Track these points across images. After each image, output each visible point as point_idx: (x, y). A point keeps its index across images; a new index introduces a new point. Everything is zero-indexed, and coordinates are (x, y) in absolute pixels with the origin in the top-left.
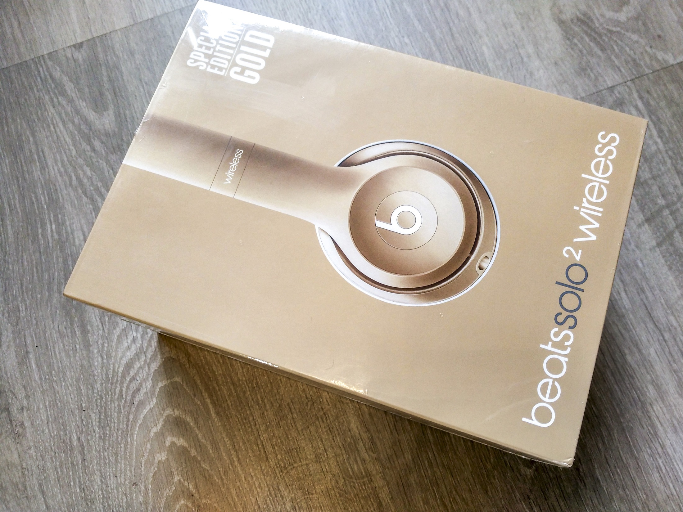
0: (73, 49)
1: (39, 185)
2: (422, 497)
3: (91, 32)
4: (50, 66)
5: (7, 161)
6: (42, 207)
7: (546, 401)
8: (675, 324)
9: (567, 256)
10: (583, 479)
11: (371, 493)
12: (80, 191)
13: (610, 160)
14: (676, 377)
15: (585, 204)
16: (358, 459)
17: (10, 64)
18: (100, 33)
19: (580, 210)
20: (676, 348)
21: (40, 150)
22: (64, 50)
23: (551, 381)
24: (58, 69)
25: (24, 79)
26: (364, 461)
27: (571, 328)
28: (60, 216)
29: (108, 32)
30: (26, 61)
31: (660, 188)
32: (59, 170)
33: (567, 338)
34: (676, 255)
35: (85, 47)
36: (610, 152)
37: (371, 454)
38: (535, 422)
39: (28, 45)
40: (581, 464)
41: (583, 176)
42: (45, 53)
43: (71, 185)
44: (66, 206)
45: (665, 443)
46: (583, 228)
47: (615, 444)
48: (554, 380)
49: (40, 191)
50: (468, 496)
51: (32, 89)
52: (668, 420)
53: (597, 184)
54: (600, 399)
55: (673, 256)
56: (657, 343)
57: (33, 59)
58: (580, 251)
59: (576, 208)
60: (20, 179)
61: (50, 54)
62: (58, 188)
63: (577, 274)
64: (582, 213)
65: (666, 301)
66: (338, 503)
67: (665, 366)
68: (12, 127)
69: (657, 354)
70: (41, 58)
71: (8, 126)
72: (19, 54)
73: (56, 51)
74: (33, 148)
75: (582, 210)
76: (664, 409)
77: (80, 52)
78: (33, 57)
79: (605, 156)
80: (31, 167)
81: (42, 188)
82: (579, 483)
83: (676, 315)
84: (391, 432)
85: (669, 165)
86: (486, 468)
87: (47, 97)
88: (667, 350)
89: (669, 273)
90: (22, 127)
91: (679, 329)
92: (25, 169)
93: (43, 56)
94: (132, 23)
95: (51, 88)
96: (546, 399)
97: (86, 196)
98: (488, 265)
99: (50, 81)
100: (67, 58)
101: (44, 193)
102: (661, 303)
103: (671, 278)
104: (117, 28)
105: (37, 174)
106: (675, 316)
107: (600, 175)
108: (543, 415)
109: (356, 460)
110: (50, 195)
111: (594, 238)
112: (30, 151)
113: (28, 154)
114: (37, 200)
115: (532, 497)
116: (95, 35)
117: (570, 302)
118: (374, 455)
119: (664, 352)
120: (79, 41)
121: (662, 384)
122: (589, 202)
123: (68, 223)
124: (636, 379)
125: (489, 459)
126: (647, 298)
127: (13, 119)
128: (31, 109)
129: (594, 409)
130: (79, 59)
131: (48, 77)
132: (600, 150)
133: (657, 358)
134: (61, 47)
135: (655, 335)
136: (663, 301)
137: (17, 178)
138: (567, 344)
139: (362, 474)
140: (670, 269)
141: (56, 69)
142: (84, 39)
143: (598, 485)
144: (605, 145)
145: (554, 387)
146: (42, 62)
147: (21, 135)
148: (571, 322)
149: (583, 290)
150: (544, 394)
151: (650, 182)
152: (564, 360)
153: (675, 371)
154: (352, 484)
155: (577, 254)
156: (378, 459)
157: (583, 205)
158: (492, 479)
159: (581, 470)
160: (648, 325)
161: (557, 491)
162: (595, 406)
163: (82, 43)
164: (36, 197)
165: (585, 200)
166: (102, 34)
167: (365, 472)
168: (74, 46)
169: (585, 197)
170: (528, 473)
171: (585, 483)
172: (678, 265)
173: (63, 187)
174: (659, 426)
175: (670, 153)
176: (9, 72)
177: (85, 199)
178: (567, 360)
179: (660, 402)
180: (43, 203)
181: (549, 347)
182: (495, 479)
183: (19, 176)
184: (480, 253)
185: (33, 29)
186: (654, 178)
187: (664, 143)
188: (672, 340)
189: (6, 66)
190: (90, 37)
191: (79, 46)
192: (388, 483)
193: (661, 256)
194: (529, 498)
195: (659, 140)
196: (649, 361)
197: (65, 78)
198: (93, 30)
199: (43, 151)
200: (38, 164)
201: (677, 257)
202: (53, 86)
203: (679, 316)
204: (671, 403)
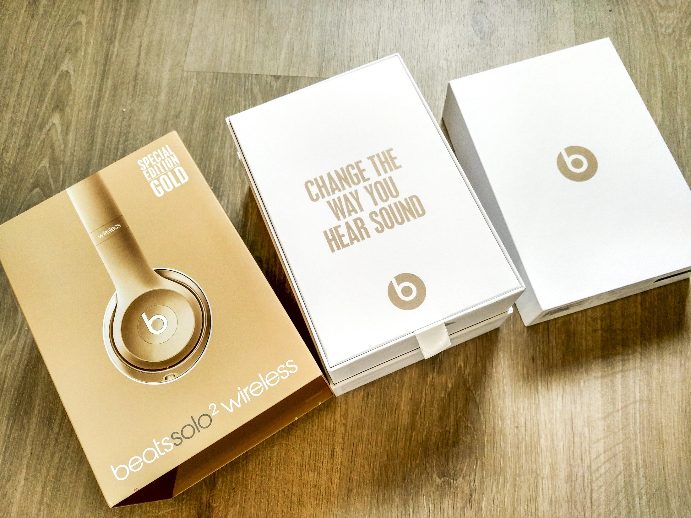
0: (273, 78)
1: (214, 158)
2: (361, 462)
3: (289, 71)
4: (253, 83)
5: (201, 133)
6: (210, 172)
7: (130, 468)
8: (587, 434)
9: (210, 408)
10: (472, 503)
11: (330, 443)
12: (238, 173)
13: (281, 379)
14: (569, 469)
15: (245, 391)
16: (333, 418)
17: (230, 71)
18: (295, 74)
19: (240, 391)
20: (579, 451)
21: (224, 135)
22: (267, 77)
23: (141, 460)
24: (258, 87)
25: (234, 85)
26: (336, 421)
27: (175, 444)
28: (218, 183)
29: (300, 76)
30: (240, 74)
31: (623, 339)
32: (231, 152)
33: (169, 447)
34: (611, 389)
35: (280, 80)
36: (285, 374)
37: (342, 419)
38: (115, 472)
39: (246, 64)
40: (475, 493)
41: (260, 375)
42: (255, 73)
43: (234, 166)
44: (225, 178)
45: (539, 508)
46: (231, 401)
47: (505, 491)
48: (143, 461)
49: (213, 161)
50: (391, 475)
51: (236, 93)
52: (549, 494)
53: (261, 385)
54: (509, 458)
55: (609, 389)
56: (567, 441)
57: (245, 74)
58: (218, 412)
59: (239, 388)
60: (204, 149)
61: (257, 75)
62: (225, 164)
63: (205, 421)
64: (239, 394)
65: (588, 417)
66: (308, 440)
67: (565, 458)
68: (214, 113)
69: (564, 449)
70: (250, 75)
71: (211, 111)
72: (238, 68)
73: (262, 75)
74: (221, 132)
75: (241, 392)
76: (550, 486)
77: (276, 81)
78: (246, 73)
79: (280, 374)
80: (215, 144)
81: (216, 161)
82: (468, 504)
83: (591, 429)
84: (361, 412)
85: (638, 327)
86: (411, 465)
87: (243, 102)
88: (572, 449)
89: (600, 399)
90: (219, 116)
91: (588, 439)
92: (211, 144)
93: (252, 75)
94: (318, 76)
95: (248, 98)
96: (130, 467)
97: (240, 177)
98: (171, 379)
99: (249, 93)
100: (267, 83)
101: (215, 163)
102: (584, 416)
103: (600, 403)
104: (307, 75)
105: (216, 150)
106: (589, 429)
107: (267, 382)
108: (122, 472)
109: (331, 419)
110: (218, 166)
111: (231, 411)
112: (218, 133)
113: (216, 134)
114: (209, 167)
115: (432, 497)
116: (291, 74)
117: (188, 432)
118: (344, 421)
119: (569, 450)
120: (279, 74)
121: (556, 469)
122: (248, 391)
123: (221, 189)
124: (541, 457)
125: (416, 460)
126: (575, 408)
127: (216, 108)
128: (230, 106)
129: (502, 462)
130: (273, 86)
131: (250, 90)
132: (281, 369)
133: (562, 451)
134: (265, 74)
135: (569, 435)
136: (586, 415)
137: (203, 147)
138: (166, 450)
139: (331, 428)
140: (603, 396)
141: (257, 87)
142: (282, 74)
143: (480, 512)
144: (286, 368)
145: (139, 464)
146: (250, 78)
147: (217, 120)
148: (178, 441)
149: (199, 432)
150: (132, 464)
151: (618, 332)
152: (157, 456)
153: (570, 465)
154: (322, 432)
155: (216, 411)
156: (345, 425)
157: (244, 390)
158: (412, 473)
159: (473, 497)
160: (567, 426)
161: (451, 502)
162: (504, 461)
163: (280, 76)
164: (209, 164)
165: (247, 388)
166: (296, 75)
167: (333, 429)
168: (274, 76)
169: (249, 386)
170: (437, 481)
171: (471, 506)
172: (609, 397)
173: (228, 164)
174: (541, 495)
175: (643, 319)
176: (227, 77)
177: (238, 179)
178: (158, 457)
179: (550, 480)
180: (212, 170)
181: (156, 444)
182: (413, 474)
183: (205, 146)
184: (174, 371)
185: (253, 54)
186: (622, 330)
187: (642, 310)
188: (579, 444)
189: (226, 72)
190: (287, 75)
191: (277, 78)
192: (344, 443)
193: (600, 385)
194: (430, 497)
195: (639, 306)
196: (556, 450)
197: (260, 95)
198: (291, 70)
199: (226, 137)
200: (219, 143)
201: (611, 391)
202: (250, 97)
203: (592, 431)
204: (557, 485)
